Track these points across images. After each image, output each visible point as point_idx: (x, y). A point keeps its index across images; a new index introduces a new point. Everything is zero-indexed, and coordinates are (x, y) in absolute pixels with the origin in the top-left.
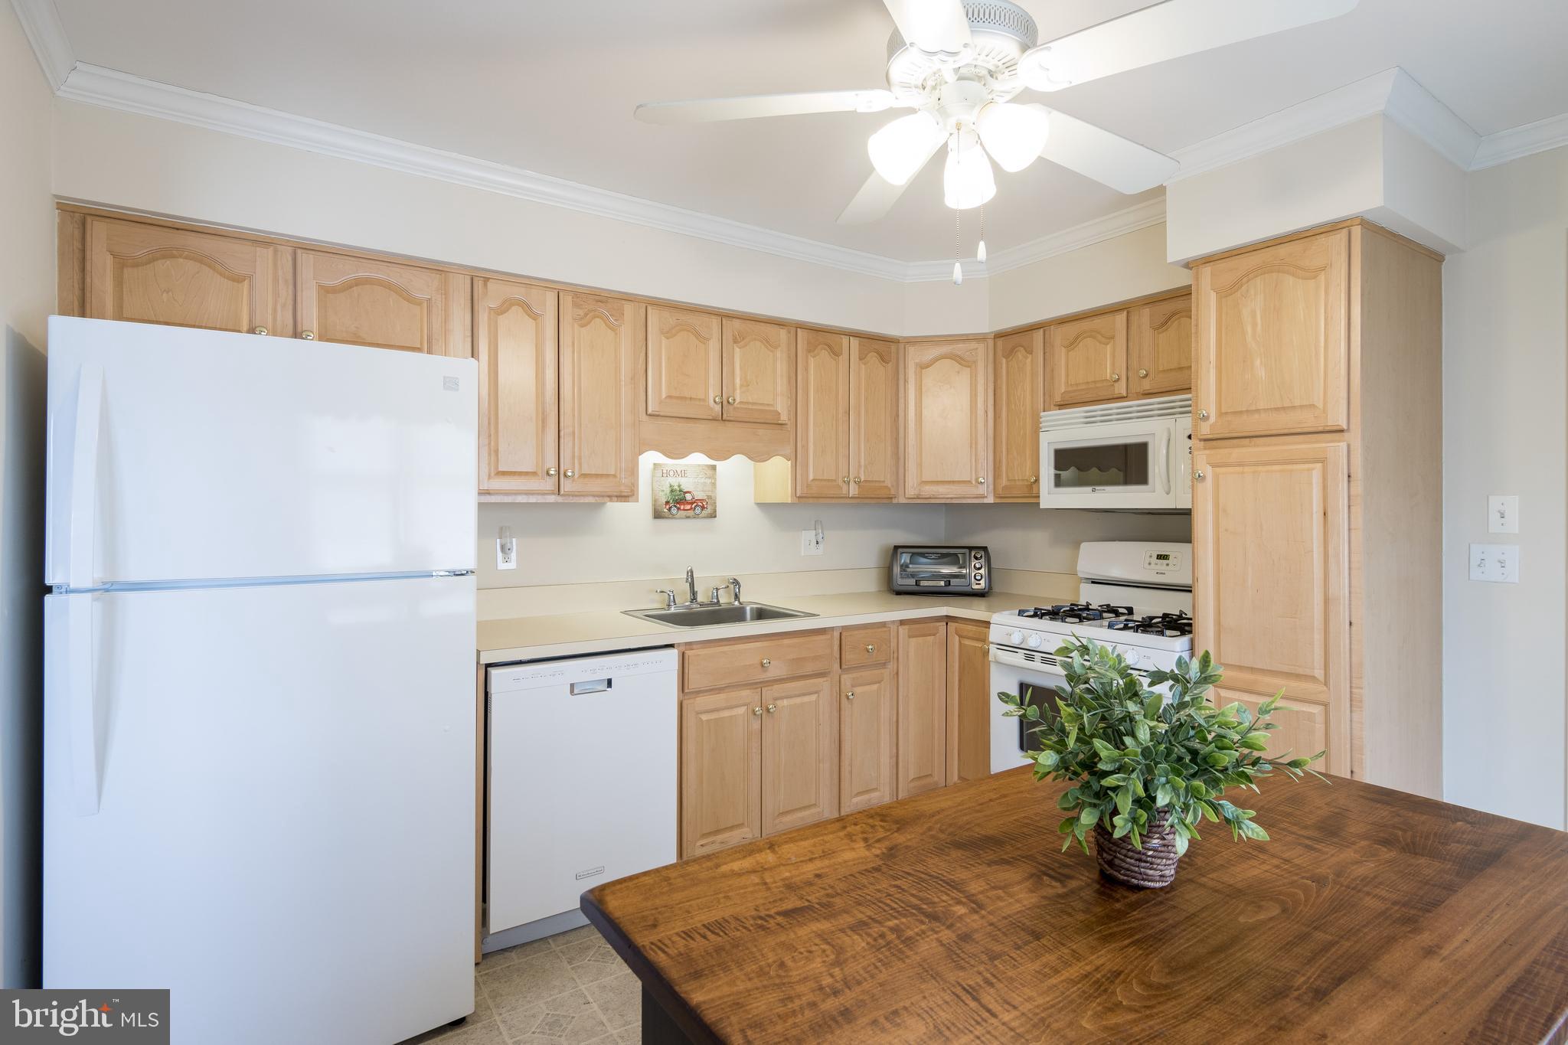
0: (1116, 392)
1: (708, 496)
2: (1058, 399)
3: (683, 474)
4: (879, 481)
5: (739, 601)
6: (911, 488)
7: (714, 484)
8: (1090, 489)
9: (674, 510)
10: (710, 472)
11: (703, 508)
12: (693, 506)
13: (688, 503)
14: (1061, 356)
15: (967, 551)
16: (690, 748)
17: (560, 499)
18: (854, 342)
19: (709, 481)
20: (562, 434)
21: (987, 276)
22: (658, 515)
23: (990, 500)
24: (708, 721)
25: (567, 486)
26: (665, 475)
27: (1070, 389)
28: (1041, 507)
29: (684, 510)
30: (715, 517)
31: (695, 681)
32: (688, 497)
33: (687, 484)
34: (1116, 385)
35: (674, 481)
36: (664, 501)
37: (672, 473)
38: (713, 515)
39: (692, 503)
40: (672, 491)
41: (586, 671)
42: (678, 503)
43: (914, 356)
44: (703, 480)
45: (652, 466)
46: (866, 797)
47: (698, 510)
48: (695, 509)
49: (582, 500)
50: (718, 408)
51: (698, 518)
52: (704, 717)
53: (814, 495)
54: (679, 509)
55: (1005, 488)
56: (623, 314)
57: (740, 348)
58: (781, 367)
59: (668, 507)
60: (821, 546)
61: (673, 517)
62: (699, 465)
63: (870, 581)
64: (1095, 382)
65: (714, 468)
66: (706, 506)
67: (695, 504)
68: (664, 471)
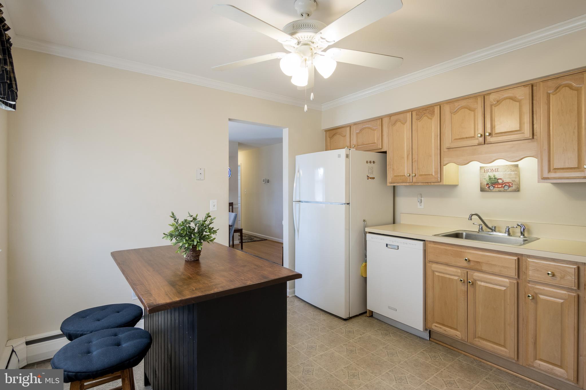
1: (512, 180)
3: (497, 170)
7: (517, 174)
9: (491, 188)
10: (513, 168)
11: (509, 186)
12: (503, 186)
13: (500, 184)
19: (513, 173)
20: (413, 161)
22: (482, 190)
24: (438, 276)
25: (414, 179)
26: (486, 172)
29: (498, 187)
30: (519, 191)
32: (500, 181)
33: (498, 175)
35: (492, 174)
36: (486, 183)
37: (490, 171)
38: (518, 190)
39: (502, 184)
40: (490, 179)
42: (493, 184)
44: (509, 173)
47: (506, 188)
48: (504, 187)
50: (481, 139)
51: (507, 191)
54: (494, 187)
56: (434, 112)
59: (488, 186)
61: (491, 191)
62: (506, 165)
65: (517, 166)
66: (511, 186)
67: (505, 185)
68: (486, 170)
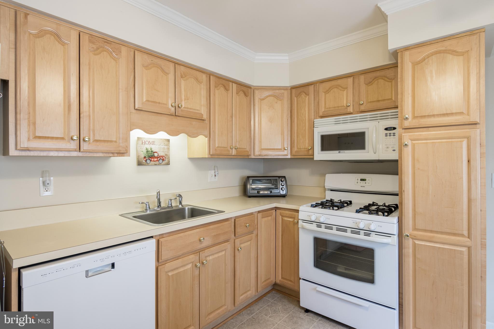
0: (348, 111)
1: (165, 154)
2: (321, 114)
3: (153, 143)
4: (244, 148)
5: (182, 205)
6: (257, 153)
7: (169, 149)
8: (337, 152)
9: (148, 161)
10: (166, 143)
11: (163, 160)
12: (158, 159)
13: (156, 158)
14: (322, 95)
15: (277, 178)
16: (162, 292)
17: (80, 154)
18: (235, 86)
19: (166, 147)
20: (82, 116)
21: (288, 62)
22: (139, 164)
23: (289, 157)
24: (172, 275)
25: (85, 146)
26: (143, 143)
27: (326, 110)
28: (314, 160)
29: (154, 161)
30: (169, 165)
31: (164, 255)
32: (156, 155)
33: (155, 148)
34: (348, 108)
35: (149, 147)
36: (143, 156)
37: (147, 143)
38: (168, 164)
39: (158, 158)
40: (147, 152)
41: (97, 261)
42: (150, 158)
43: (258, 95)
44: (163, 147)
45: (136, 139)
46: (245, 295)
47: (161, 161)
48: (159, 161)
49: (95, 155)
50: (173, 109)
51: (161, 165)
52: (170, 274)
53: (219, 154)
54: (151, 161)
55: (296, 152)
56: (121, 52)
57: (184, 80)
58: (204, 93)
59: (145, 159)
60: (217, 177)
61: (148, 164)
62: (161, 139)
63: (236, 192)
64: (338, 107)
65: (168, 141)
66: (164, 159)
67: (159, 158)
68: (143, 141)
